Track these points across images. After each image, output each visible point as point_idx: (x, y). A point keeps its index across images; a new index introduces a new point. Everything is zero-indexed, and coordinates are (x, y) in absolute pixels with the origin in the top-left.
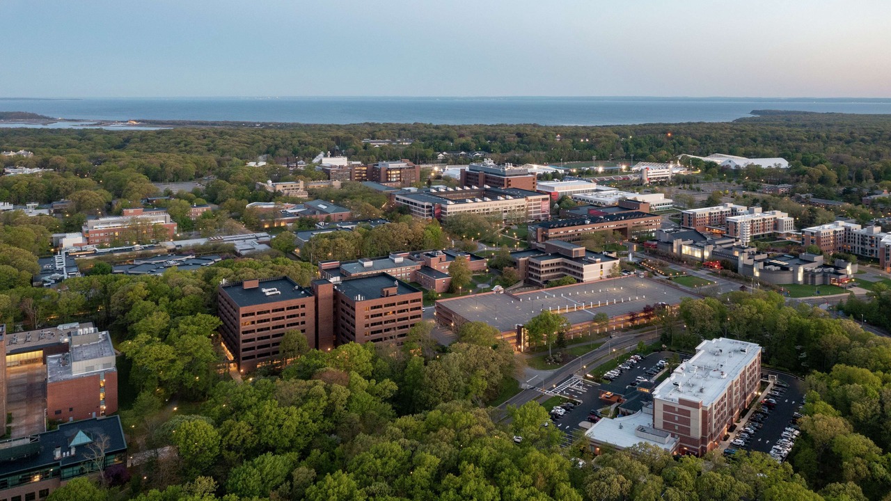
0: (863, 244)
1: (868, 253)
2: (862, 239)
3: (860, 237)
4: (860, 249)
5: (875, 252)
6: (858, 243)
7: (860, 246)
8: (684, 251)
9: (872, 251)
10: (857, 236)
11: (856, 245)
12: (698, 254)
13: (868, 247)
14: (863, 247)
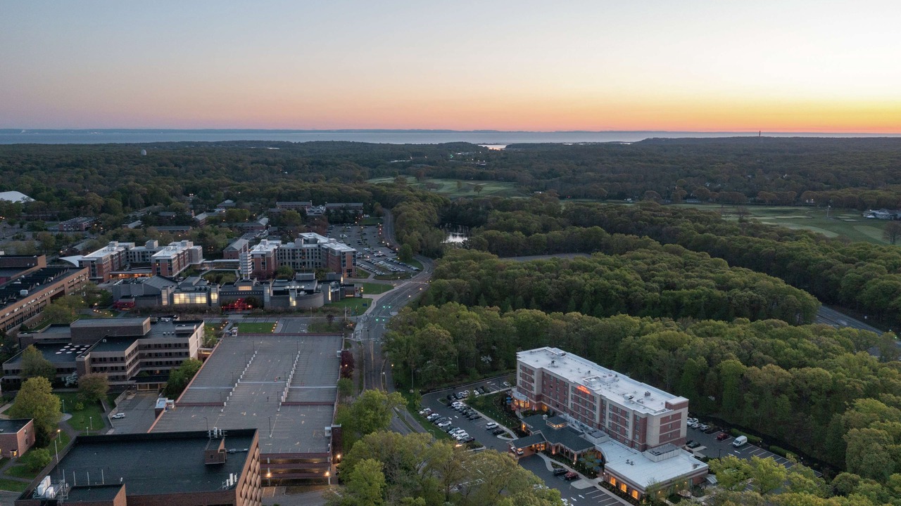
0: (293, 258)
1: (299, 266)
2: (293, 254)
3: (291, 252)
4: (291, 264)
5: (307, 263)
6: (289, 258)
7: (291, 261)
8: (177, 301)
9: (304, 263)
10: (287, 252)
11: (287, 261)
12: (201, 300)
13: (299, 261)
14: (293, 261)
